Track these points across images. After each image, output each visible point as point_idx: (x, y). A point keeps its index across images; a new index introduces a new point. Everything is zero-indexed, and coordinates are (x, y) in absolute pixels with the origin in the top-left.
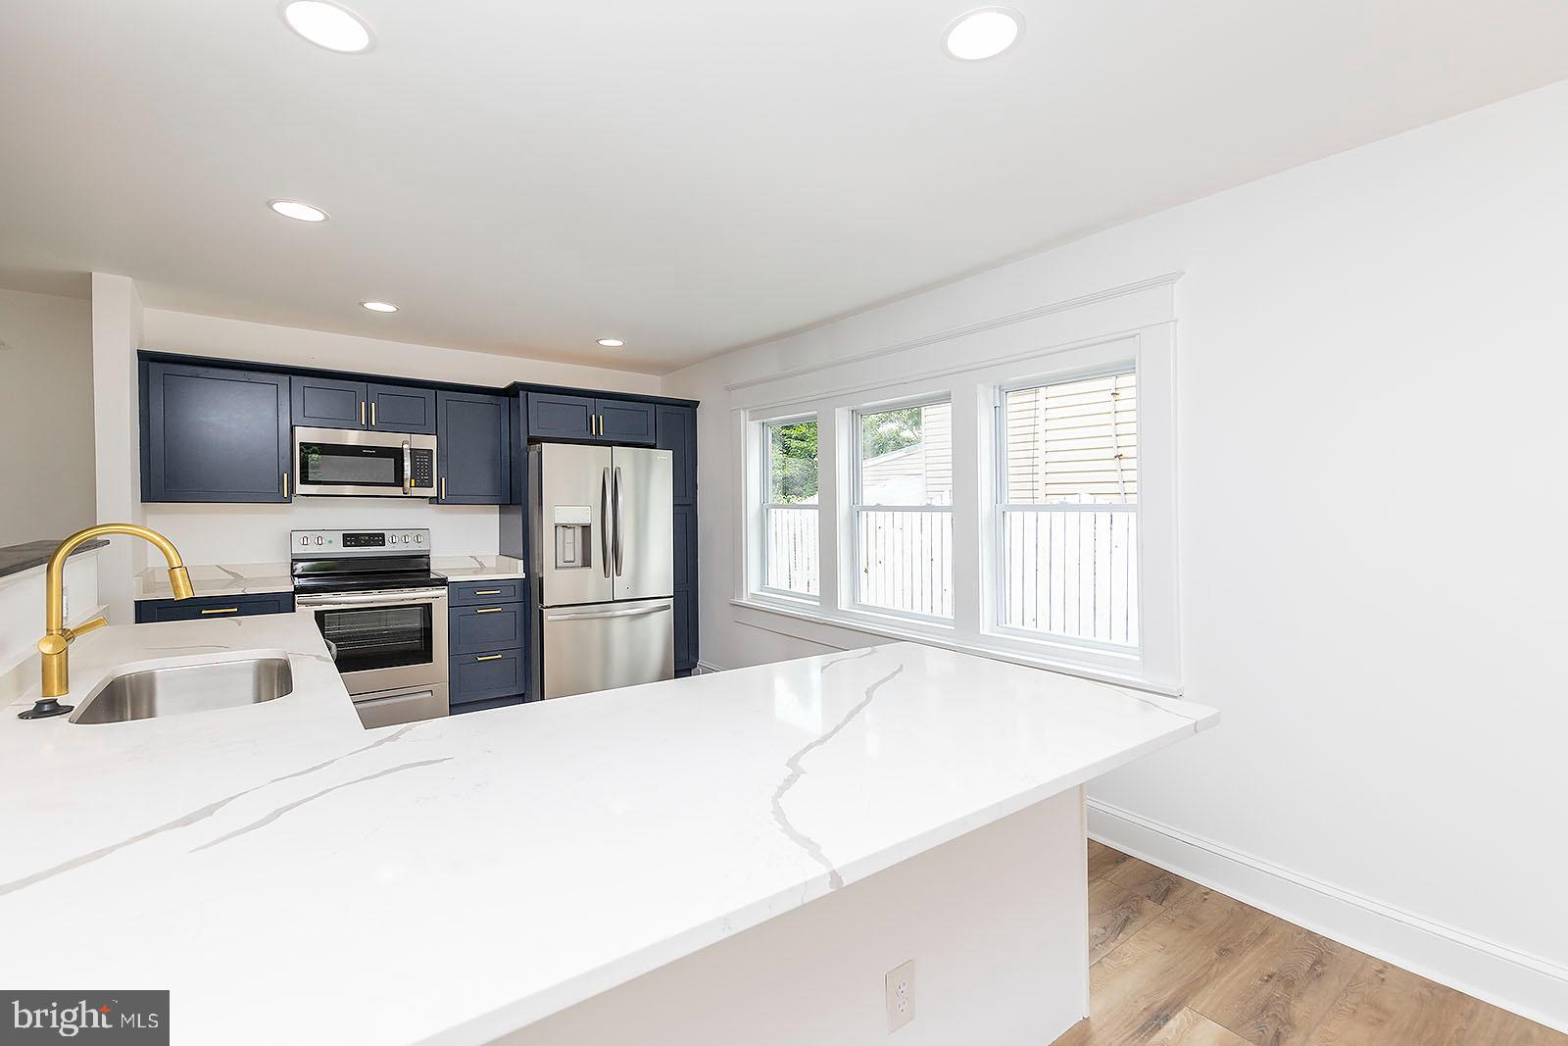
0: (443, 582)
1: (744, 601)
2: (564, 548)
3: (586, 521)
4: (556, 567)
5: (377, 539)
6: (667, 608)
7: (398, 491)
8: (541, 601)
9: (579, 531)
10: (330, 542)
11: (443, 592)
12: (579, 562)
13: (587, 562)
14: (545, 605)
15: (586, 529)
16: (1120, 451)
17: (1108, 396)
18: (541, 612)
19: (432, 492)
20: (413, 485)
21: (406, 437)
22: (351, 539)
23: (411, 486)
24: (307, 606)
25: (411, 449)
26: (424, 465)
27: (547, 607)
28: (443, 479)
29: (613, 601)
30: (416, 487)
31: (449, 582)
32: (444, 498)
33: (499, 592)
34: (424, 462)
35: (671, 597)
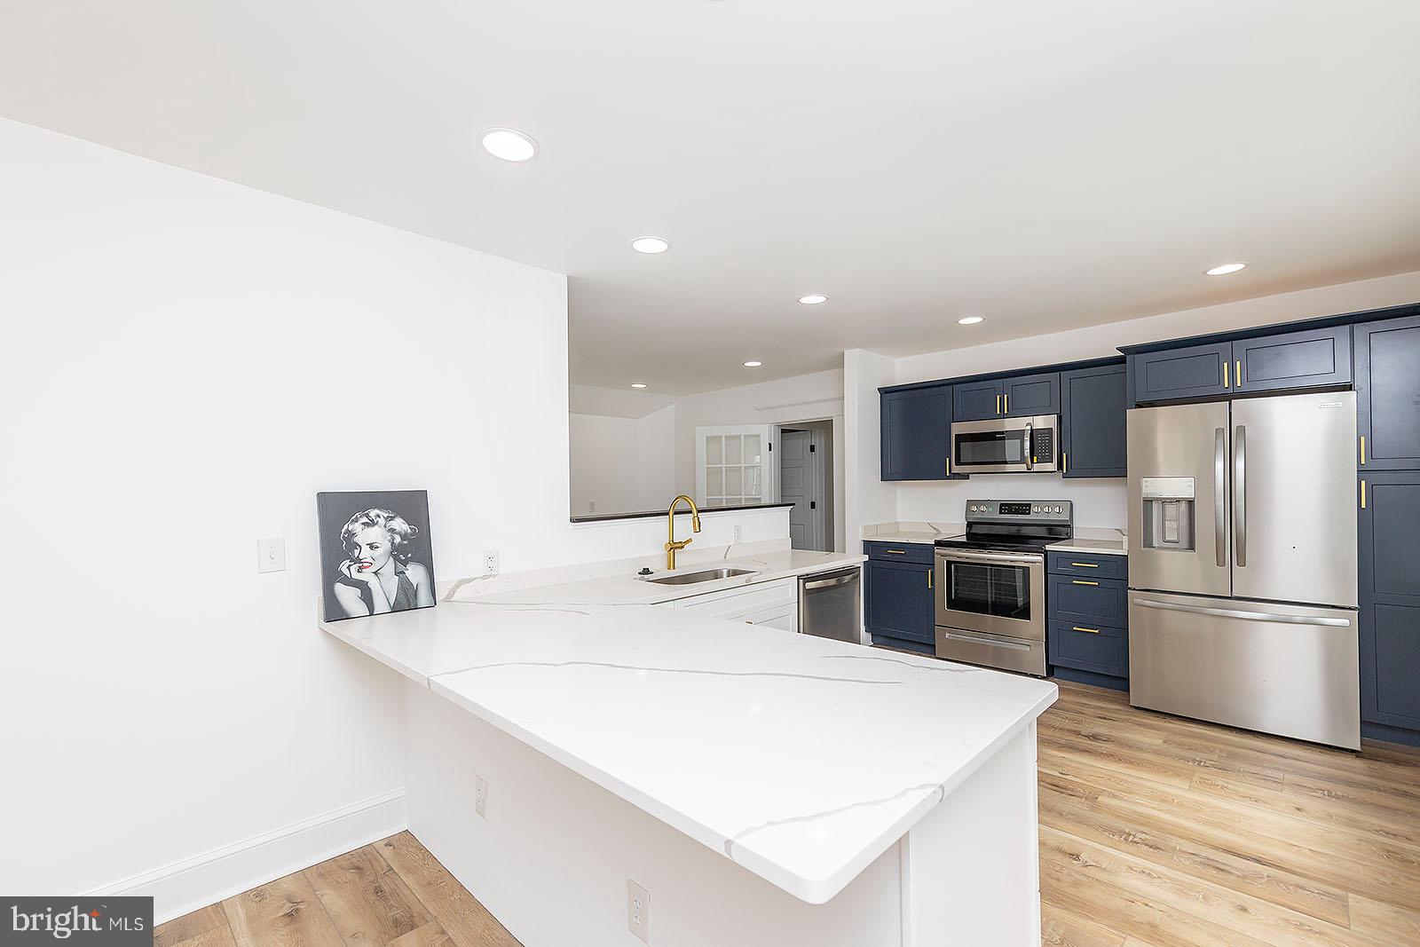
0: (1042, 550)
5: (1025, 508)
7: (1022, 467)
11: (1040, 558)
13: (1191, 547)
14: (1130, 586)
20: (1035, 461)
21: (1029, 419)
22: (1007, 507)
23: (1032, 462)
24: (942, 557)
25: (1032, 430)
26: (1045, 443)
27: (1134, 589)
28: (1064, 454)
29: (1234, 598)
30: (1038, 463)
31: (1046, 550)
32: (1065, 472)
33: (1097, 566)
34: (1045, 440)
35: (1352, 608)
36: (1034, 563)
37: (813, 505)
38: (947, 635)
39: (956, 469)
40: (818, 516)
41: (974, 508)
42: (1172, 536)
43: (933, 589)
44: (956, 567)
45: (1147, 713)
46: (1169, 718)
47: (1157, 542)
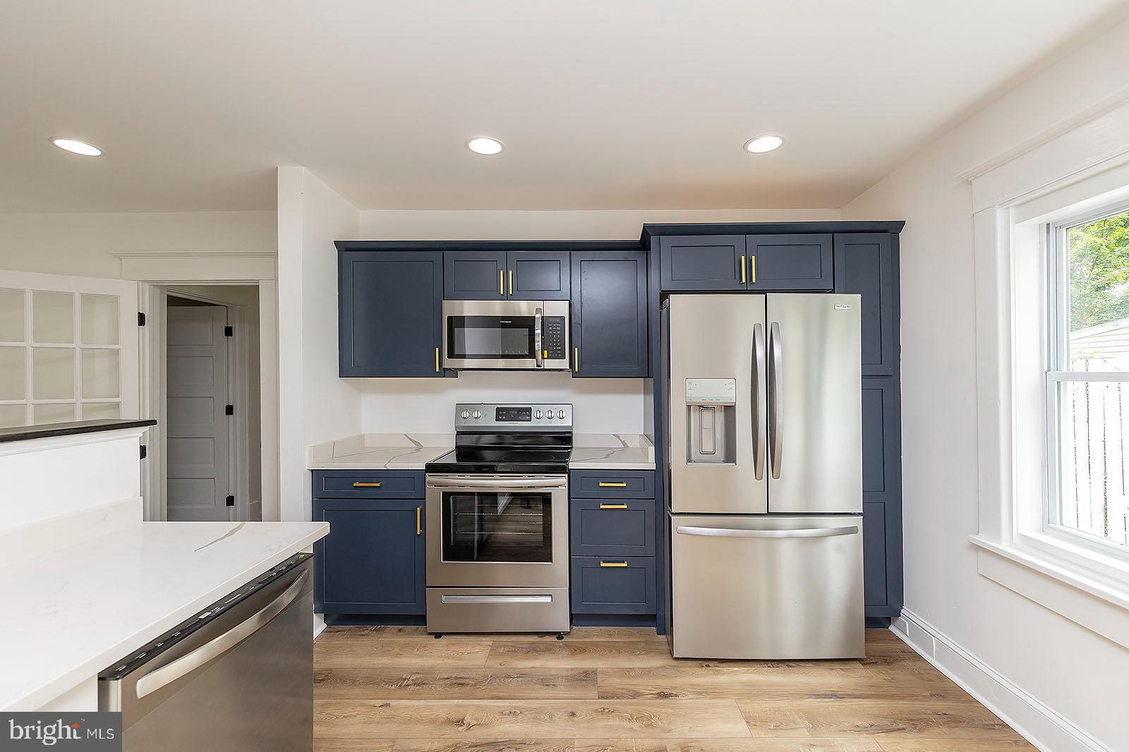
0: (565, 470)
1: (1003, 547)
2: (701, 433)
3: (728, 398)
4: (689, 460)
5: (524, 413)
6: (852, 530)
7: (530, 363)
8: (670, 505)
9: (720, 417)
11: (563, 479)
12: (720, 454)
13: (730, 457)
14: (673, 510)
15: (729, 410)
19: (564, 363)
20: (546, 356)
21: (539, 304)
22: (503, 413)
23: (543, 358)
24: (436, 486)
25: (543, 317)
26: (557, 334)
27: (676, 514)
28: (576, 349)
29: (769, 514)
30: (548, 358)
31: (569, 470)
32: (577, 370)
33: (625, 485)
34: (556, 330)
35: (860, 514)
36: (556, 486)
37: (229, 410)
38: (444, 598)
39: (449, 363)
40: (238, 425)
41: (466, 414)
42: (708, 447)
43: (424, 534)
44: (454, 498)
45: (690, 663)
46: (711, 664)
47: (695, 454)
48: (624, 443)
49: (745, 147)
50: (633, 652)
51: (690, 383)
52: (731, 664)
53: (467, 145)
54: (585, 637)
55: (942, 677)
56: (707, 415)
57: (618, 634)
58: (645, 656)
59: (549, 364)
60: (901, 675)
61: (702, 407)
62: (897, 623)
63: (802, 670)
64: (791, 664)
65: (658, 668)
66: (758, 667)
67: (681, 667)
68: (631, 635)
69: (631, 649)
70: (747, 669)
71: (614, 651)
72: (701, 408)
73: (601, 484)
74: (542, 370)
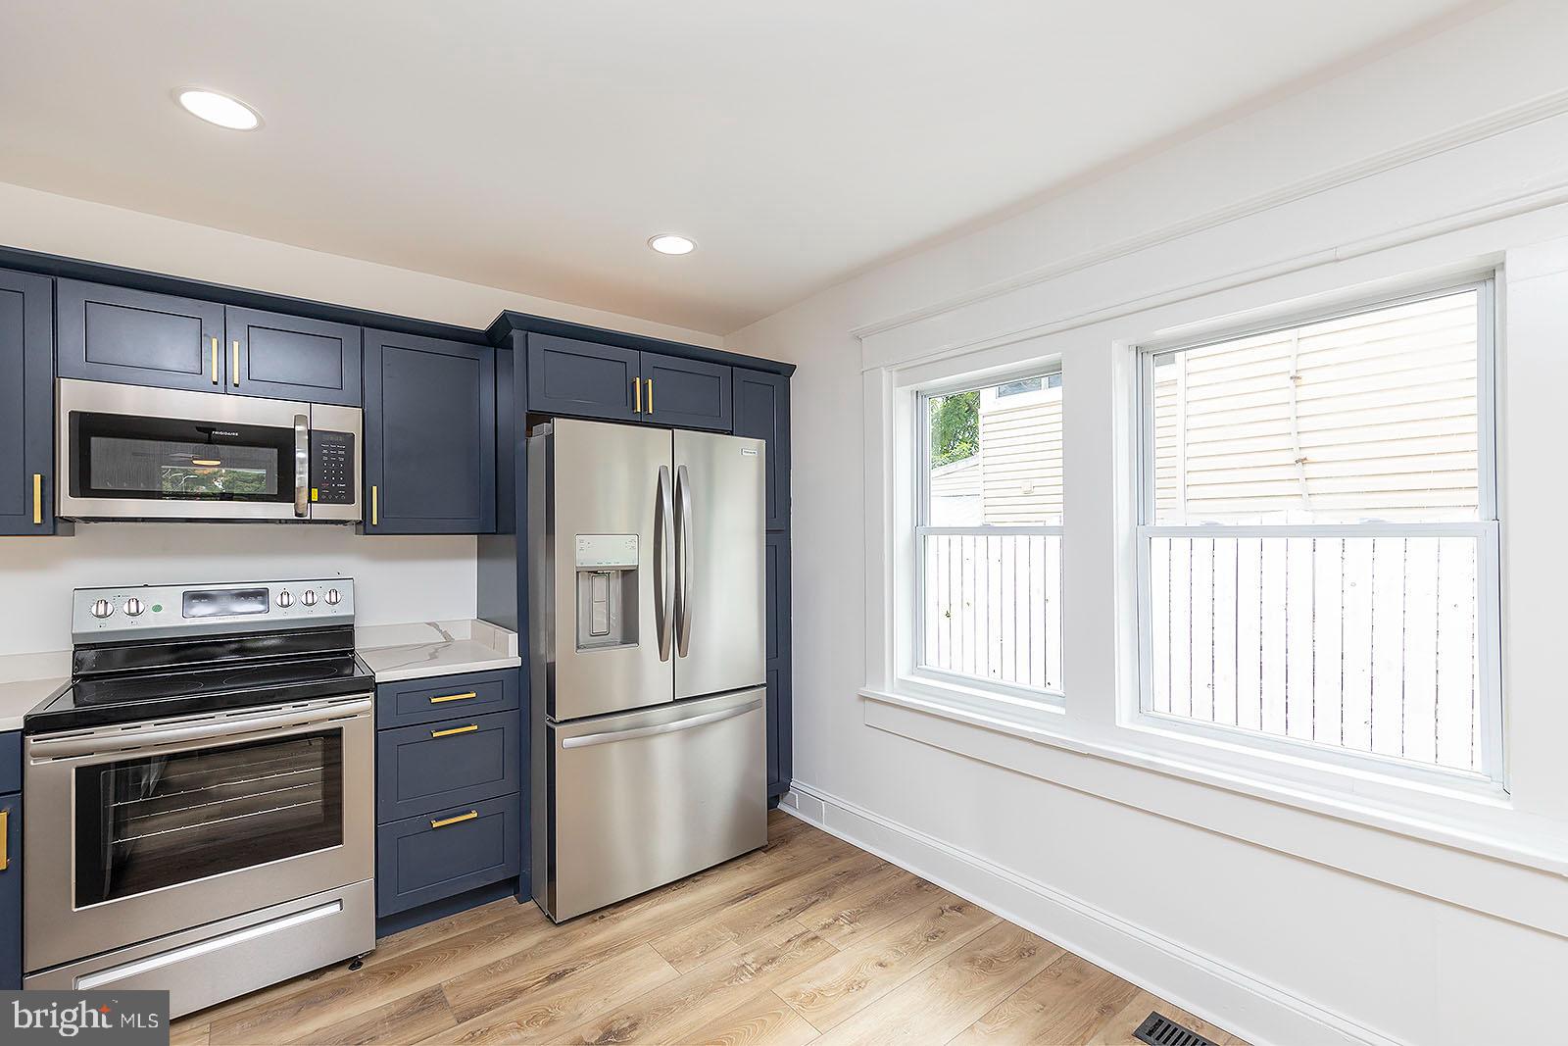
0: (368, 685)
1: (887, 693)
2: (591, 612)
3: (627, 562)
4: (578, 647)
6: (756, 706)
8: (551, 711)
9: (617, 585)
10: (157, 608)
11: (366, 703)
12: (616, 634)
13: (630, 635)
14: (558, 719)
15: (629, 575)
16: (1304, 454)
17: (1286, 381)
18: (551, 733)
19: (353, 511)
20: (315, 497)
21: (303, 408)
23: (310, 501)
25: (310, 431)
26: (337, 462)
27: (561, 722)
28: (375, 488)
29: (676, 701)
30: (318, 502)
31: (376, 684)
32: (375, 522)
33: (474, 695)
34: (337, 456)
35: (763, 685)
36: (354, 714)
39: (71, 508)
42: (600, 625)
43: (16, 866)
45: (577, 923)
46: (605, 913)
47: (584, 638)
48: (445, 635)
49: (650, 241)
50: (490, 940)
51: (581, 541)
52: (630, 904)
53: (174, 97)
54: (403, 949)
55: (833, 839)
56: (600, 583)
57: (461, 924)
58: (511, 938)
59: (321, 511)
60: (800, 850)
61: (595, 572)
62: (787, 797)
63: (710, 880)
64: (696, 878)
65: (537, 945)
66: (662, 896)
67: (569, 932)
68: (480, 918)
69: (489, 937)
70: (650, 902)
71: (459, 950)
72: (592, 574)
73: (433, 700)
74: (304, 522)
